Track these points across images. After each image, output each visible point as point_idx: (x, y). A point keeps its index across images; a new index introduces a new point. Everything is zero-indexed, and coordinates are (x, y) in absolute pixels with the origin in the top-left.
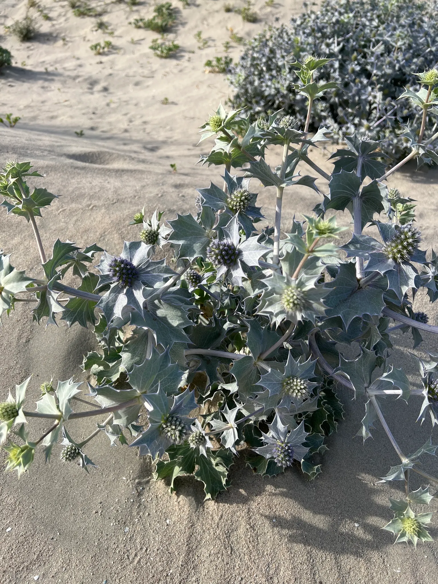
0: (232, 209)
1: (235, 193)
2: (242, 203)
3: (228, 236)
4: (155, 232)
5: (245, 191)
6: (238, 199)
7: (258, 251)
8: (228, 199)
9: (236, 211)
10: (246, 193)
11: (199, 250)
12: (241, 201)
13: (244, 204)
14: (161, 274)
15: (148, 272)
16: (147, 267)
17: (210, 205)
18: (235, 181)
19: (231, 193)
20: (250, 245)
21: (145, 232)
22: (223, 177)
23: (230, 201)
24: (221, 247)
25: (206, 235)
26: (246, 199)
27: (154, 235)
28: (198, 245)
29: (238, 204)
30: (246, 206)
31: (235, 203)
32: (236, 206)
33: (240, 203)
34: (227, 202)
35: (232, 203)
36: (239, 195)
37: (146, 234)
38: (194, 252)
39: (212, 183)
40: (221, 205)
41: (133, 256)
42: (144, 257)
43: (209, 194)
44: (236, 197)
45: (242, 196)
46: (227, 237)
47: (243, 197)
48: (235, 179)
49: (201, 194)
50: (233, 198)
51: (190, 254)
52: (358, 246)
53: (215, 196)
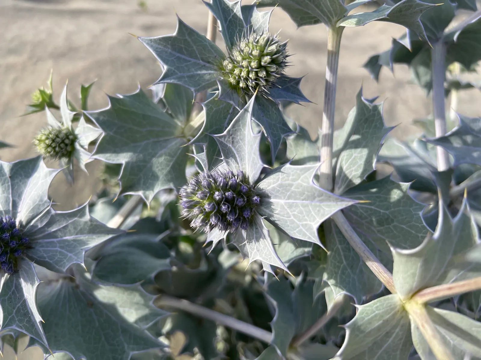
0: (235, 88)
1: (243, 45)
2: (263, 74)
3: (229, 154)
4: (67, 136)
5: (269, 42)
6: (254, 64)
7: (316, 203)
8: (225, 63)
9: (246, 91)
10: (273, 48)
11: (165, 172)
12: (260, 67)
13: (268, 74)
14: (82, 237)
15: (53, 235)
16: (49, 224)
17: (179, 78)
18: (239, 14)
19: (231, 44)
20: (291, 185)
21: (44, 138)
22: (208, 4)
23: (230, 66)
24: (217, 195)
25: (177, 133)
26: (273, 61)
27: (67, 141)
28: (162, 159)
29: (252, 76)
30: (272, 79)
31: (244, 74)
32: (246, 79)
33: (257, 73)
34: (221, 68)
35: (237, 71)
36: (256, 53)
37: (47, 142)
38: (155, 178)
39: (181, 23)
40: (207, 77)
41: (20, 196)
42: (41, 200)
43: (174, 49)
44: (248, 57)
45: (262, 55)
46: (227, 157)
47: (267, 59)
48: (238, 11)
49: (156, 50)
50: (239, 58)
51: (145, 183)
52: (469, 139)
53: (191, 54)
